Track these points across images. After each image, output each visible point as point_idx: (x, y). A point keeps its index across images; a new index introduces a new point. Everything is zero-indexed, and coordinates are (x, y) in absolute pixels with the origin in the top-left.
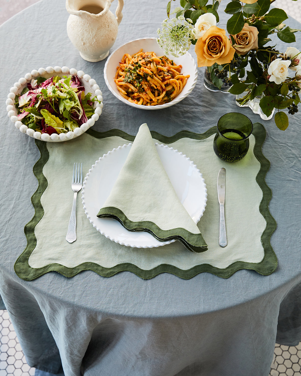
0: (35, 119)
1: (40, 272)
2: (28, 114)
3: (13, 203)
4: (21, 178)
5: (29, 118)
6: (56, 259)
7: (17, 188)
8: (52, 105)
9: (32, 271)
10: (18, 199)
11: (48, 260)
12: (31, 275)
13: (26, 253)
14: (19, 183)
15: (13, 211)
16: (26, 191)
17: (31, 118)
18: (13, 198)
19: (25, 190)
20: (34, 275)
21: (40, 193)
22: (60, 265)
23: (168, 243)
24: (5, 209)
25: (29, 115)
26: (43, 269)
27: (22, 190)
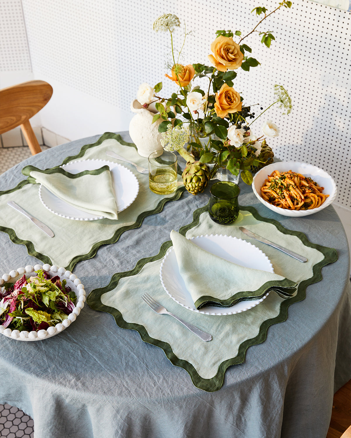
0: (22, 321)
1: (220, 376)
2: (13, 319)
3: (133, 354)
4: (115, 336)
5: (16, 323)
6: (219, 360)
7: (121, 344)
8: (36, 301)
9: (215, 381)
10: (133, 350)
11: (214, 366)
12: (217, 383)
13: (194, 375)
14: (119, 340)
15: (141, 359)
16: (131, 341)
17: (18, 322)
18: (128, 352)
19: (129, 340)
20: (219, 381)
21: (145, 335)
22: (227, 361)
23: (265, 297)
24: (133, 363)
25: (15, 320)
26: (219, 373)
27: (128, 342)
